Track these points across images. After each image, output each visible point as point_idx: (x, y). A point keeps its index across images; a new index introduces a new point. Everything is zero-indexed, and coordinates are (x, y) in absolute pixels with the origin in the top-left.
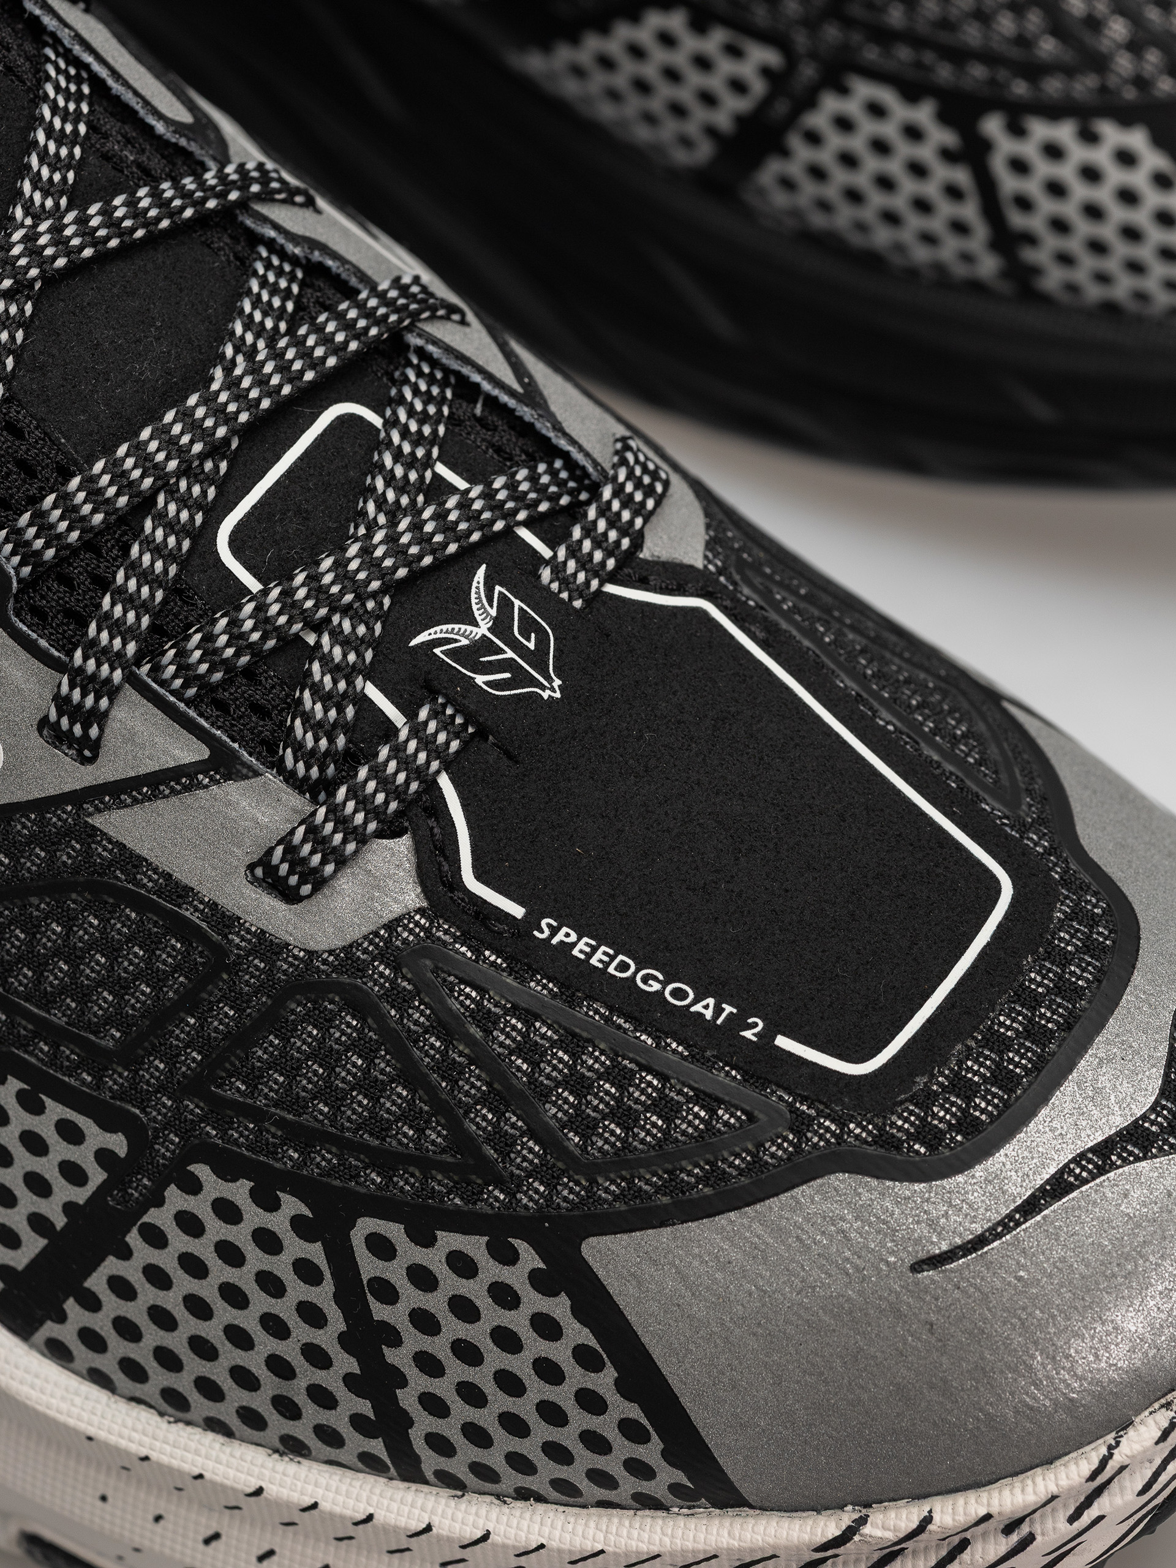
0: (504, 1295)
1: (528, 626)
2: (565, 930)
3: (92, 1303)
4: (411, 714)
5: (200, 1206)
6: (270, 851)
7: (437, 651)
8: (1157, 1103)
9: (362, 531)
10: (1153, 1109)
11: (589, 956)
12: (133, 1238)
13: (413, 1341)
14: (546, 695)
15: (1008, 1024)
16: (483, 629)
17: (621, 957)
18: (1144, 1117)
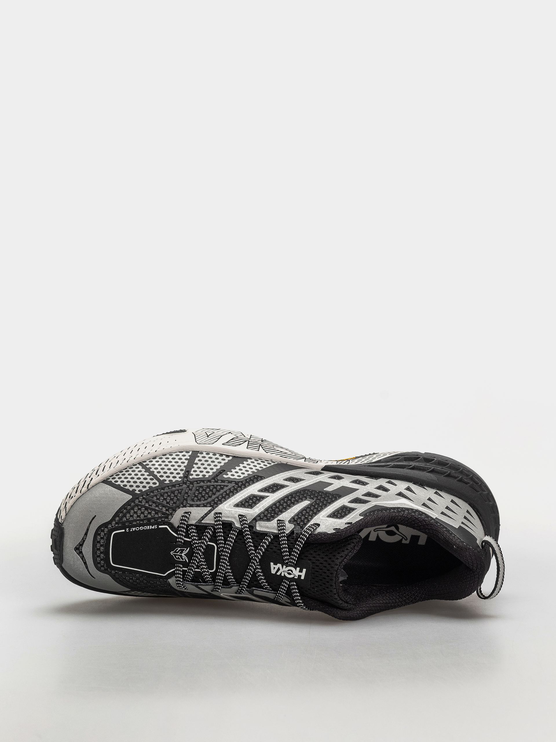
1: (179, 558)
2: (154, 528)
6: (189, 516)
7: (186, 549)
8: (82, 550)
9: (202, 557)
10: (82, 549)
11: (149, 527)
13: (146, 476)
14: (172, 552)
15: (102, 548)
16: (183, 555)
17: (146, 529)
18: (82, 548)
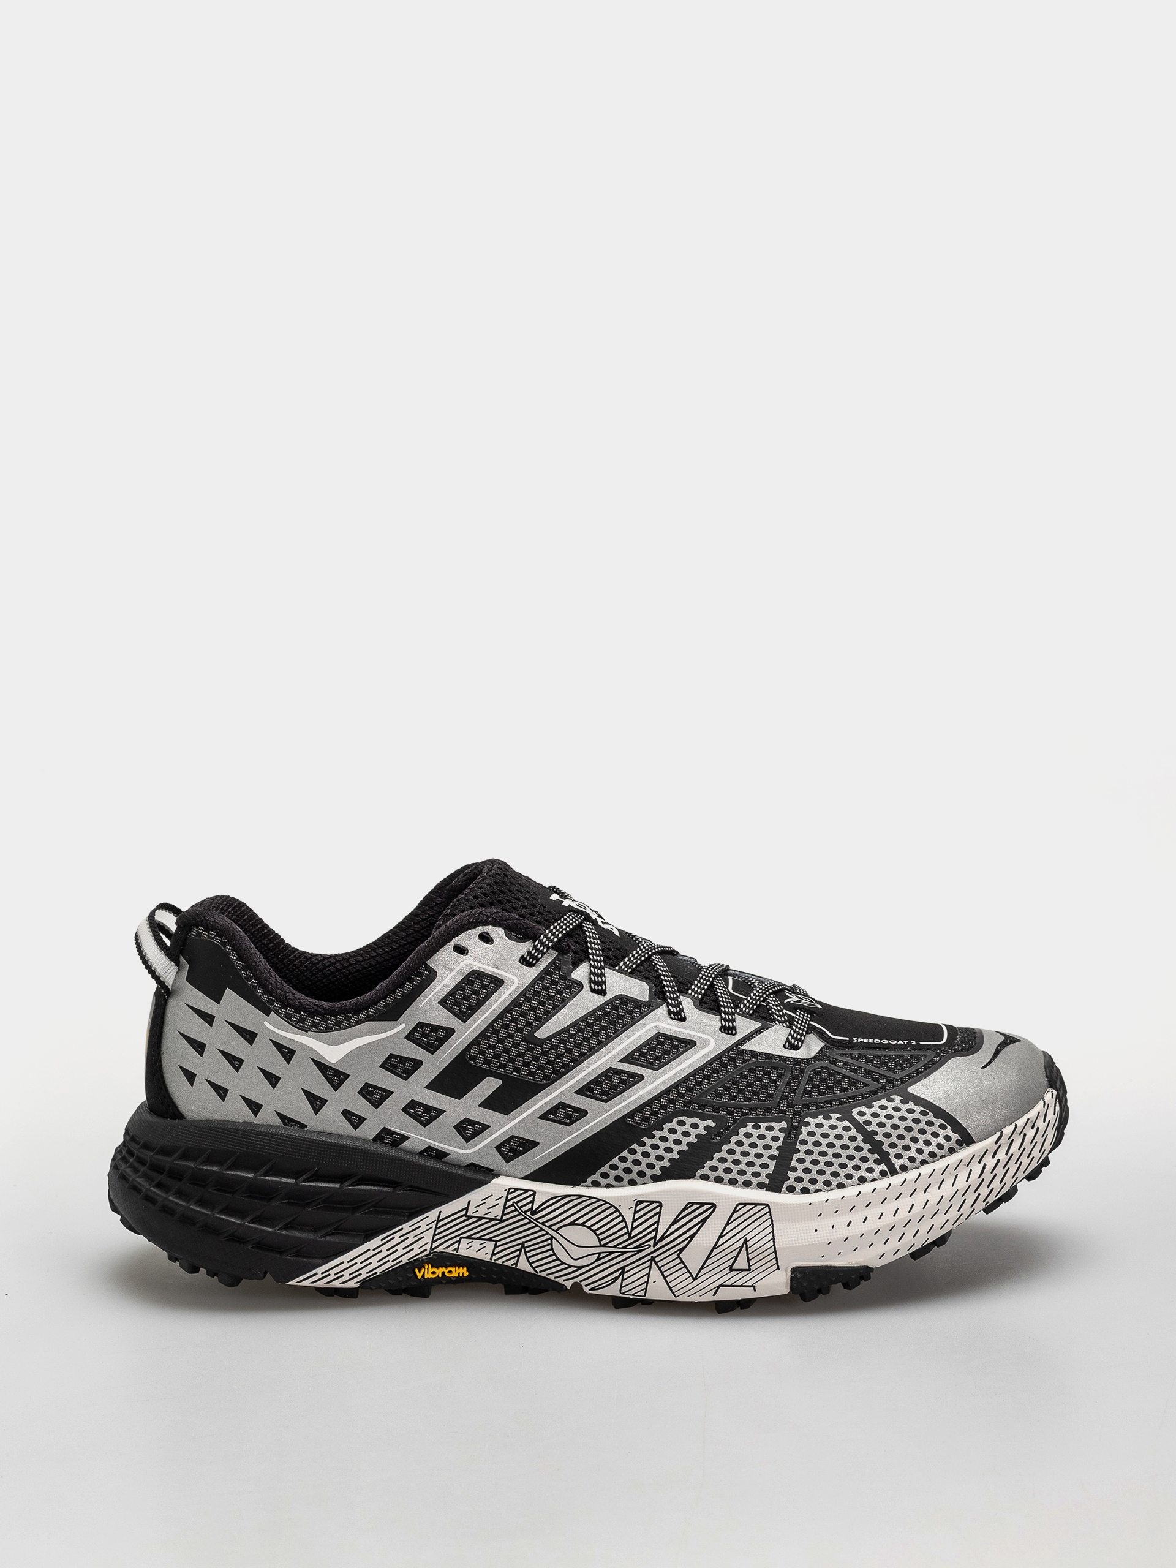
0: (897, 1109)
2: (859, 1039)
3: (795, 1169)
4: (795, 1014)
5: (812, 1128)
6: (788, 1038)
11: (868, 1041)
12: (798, 1146)
17: (875, 1040)
